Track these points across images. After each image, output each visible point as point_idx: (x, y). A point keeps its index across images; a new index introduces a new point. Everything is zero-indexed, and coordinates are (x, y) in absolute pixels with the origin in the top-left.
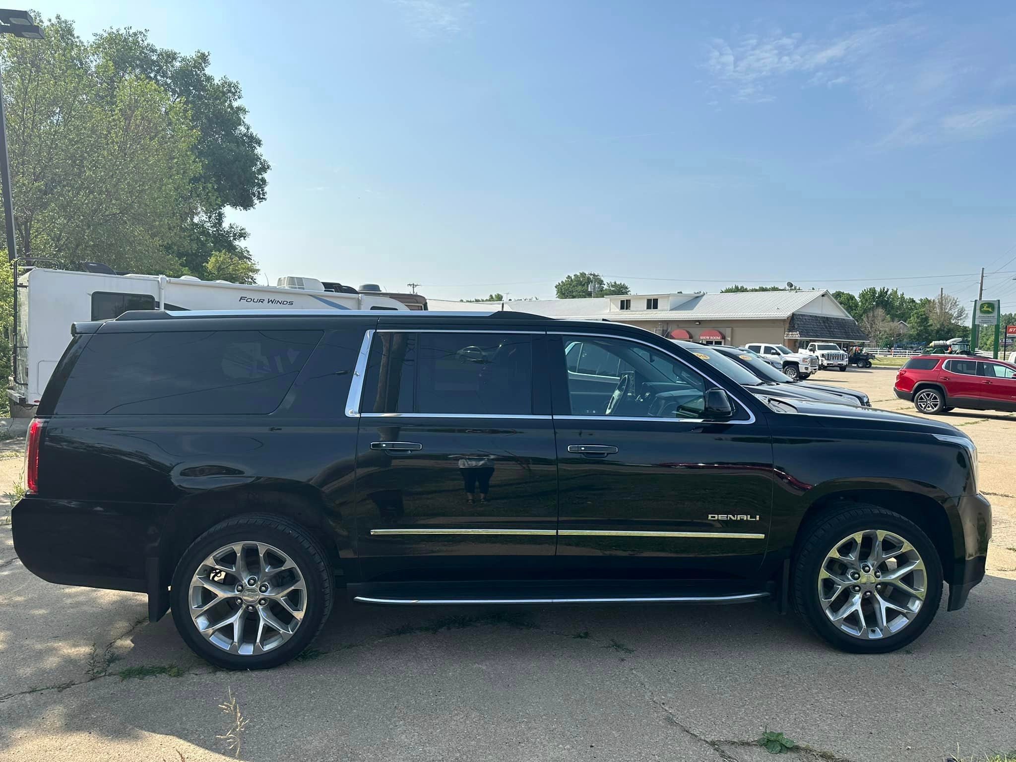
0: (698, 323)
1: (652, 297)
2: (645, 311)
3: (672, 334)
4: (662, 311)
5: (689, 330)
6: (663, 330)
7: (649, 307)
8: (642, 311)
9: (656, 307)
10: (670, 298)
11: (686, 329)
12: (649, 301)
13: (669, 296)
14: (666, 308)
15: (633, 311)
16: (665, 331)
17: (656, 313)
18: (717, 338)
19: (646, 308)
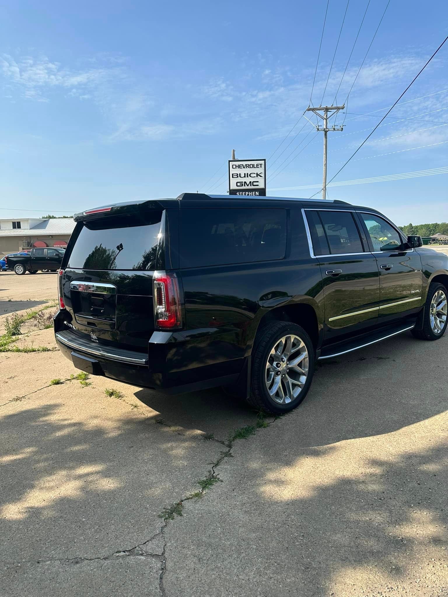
0: (51, 237)
1: (16, 221)
2: (12, 230)
3: (34, 244)
4: (25, 229)
5: (45, 241)
6: (28, 242)
7: (14, 227)
8: (10, 230)
9: (19, 227)
10: (29, 221)
11: (43, 241)
12: (14, 223)
13: (28, 220)
14: (26, 228)
15: (3, 230)
16: (29, 243)
17: (21, 231)
18: (65, 246)
19: (12, 228)
